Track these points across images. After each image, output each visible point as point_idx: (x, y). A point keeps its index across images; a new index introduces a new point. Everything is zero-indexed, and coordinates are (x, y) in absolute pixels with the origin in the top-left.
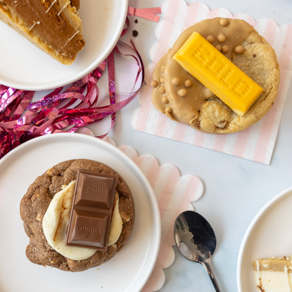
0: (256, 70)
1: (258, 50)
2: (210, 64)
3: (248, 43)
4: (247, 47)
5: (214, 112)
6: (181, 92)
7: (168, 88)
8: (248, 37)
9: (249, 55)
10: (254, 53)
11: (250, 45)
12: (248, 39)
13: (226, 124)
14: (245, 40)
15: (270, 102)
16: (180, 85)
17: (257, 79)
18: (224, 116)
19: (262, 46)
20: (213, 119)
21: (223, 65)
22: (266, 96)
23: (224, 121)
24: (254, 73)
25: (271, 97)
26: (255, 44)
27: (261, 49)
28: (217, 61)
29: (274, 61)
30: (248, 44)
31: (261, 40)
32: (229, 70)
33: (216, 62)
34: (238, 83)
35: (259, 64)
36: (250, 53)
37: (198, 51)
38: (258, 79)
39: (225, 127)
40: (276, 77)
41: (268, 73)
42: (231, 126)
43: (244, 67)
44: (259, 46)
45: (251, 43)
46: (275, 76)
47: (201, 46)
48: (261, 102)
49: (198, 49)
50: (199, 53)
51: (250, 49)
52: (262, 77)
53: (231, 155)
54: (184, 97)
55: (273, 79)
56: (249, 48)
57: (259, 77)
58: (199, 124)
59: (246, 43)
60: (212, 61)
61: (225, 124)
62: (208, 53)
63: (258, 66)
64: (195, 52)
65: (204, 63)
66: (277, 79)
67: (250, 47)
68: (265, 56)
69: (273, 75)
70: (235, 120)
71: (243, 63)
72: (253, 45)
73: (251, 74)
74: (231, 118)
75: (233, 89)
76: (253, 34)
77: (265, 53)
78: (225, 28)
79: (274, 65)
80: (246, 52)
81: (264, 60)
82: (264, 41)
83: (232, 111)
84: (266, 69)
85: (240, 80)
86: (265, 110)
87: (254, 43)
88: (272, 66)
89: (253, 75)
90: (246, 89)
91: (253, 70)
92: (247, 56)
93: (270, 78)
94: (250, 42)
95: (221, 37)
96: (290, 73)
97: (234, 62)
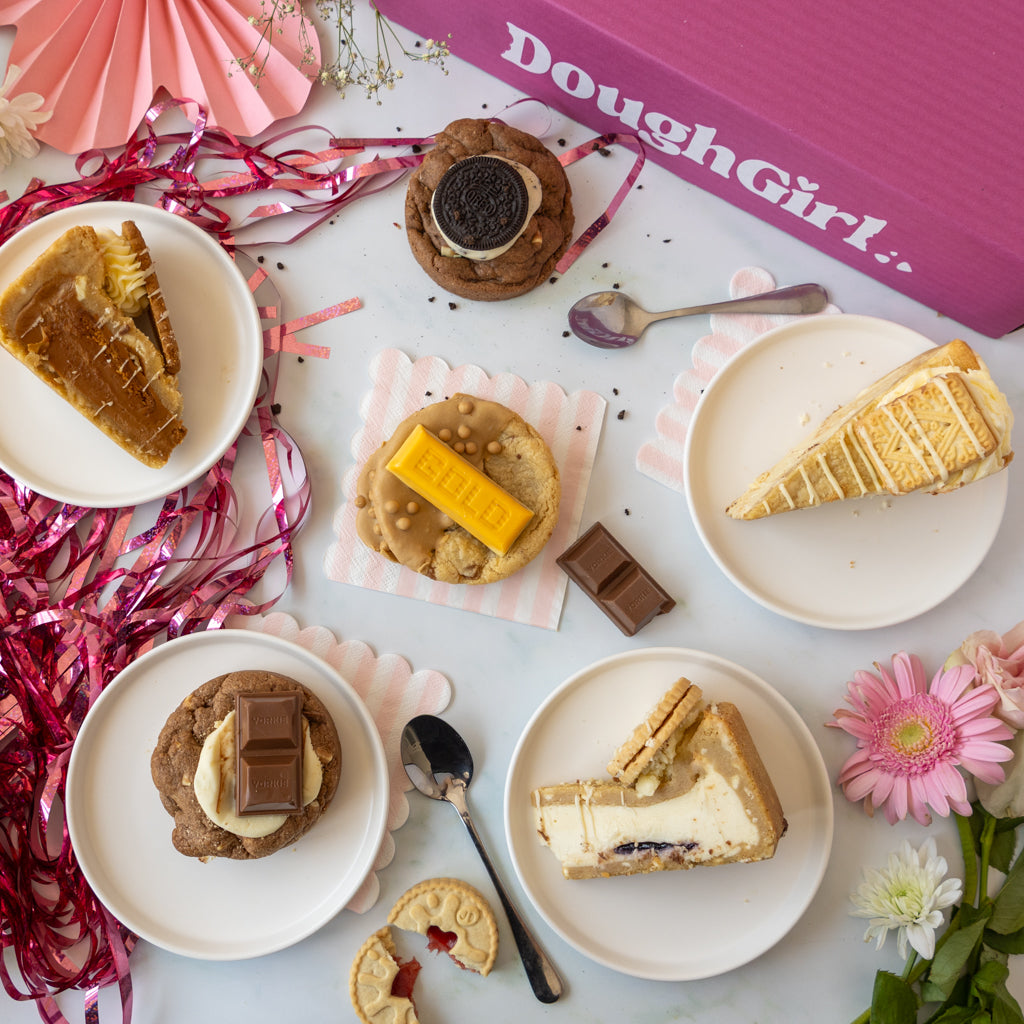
0: (523, 479)
1: (524, 448)
2: (443, 479)
3: (507, 437)
4: (506, 443)
5: (456, 552)
6: (402, 523)
7: (381, 518)
8: (507, 427)
9: (511, 455)
10: (518, 452)
11: (511, 439)
12: (507, 430)
13: (478, 571)
14: (502, 432)
15: (546, 532)
16: (400, 511)
17: (526, 494)
18: (474, 557)
19: (529, 441)
20: (455, 563)
21: (464, 480)
22: (540, 523)
23: (474, 566)
24: (520, 484)
25: (547, 524)
26: (519, 439)
27: (529, 446)
28: (455, 474)
29: (549, 467)
30: (508, 439)
31: (528, 430)
32: (475, 488)
33: (453, 476)
34: (489, 507)
35: (527, 469)
36: (512, 453)
37: (423, 460)
39: (477, 576)
40: (554, 491)
41: (541, 485)
42: (486, 574)
43: (504, 475)
44: (524, 441)
45: (513, 437)
46: (552, 489)
47: (427, 452)
48: (531, 531)
49: (423, 457)
50: (425, 464)
51: (511, 446)
52: (533, 490)
53: (495, 615)
54: (408, 530)
55: (549, 496)
56: (509, 444)
57: (529, 490)
58: (433, 572)
59: (504, 436)
61: (474, 570)
62: (440, 463)
63: (525, 473)
64: (420, 461)
66: (556, 495)
67: (512, 442)
68: (534, 457)
69: (548, 489)
70: (492, 563)
71: (503, 468)
72: (515, 440)
73: (515, 484)
74: (486, 560)
75: (482, 517)
76: (514, 423)
77: (534, 454)
78: (468, 417)
79: (549, 473)
80: (505, 452)
81: (534, 464)
82: (532, 432)
83: (487, 548)
84: (537, 478)
85: (493, 502)
86: (537, 545)
87: (517, 436)
88: (546, 475)
89: (519, 487)
90: (502, 517)
91: (518, 479)
92: (507, 456)
93: (544, 493)
94: (510, 434)
95: (462, 431)
96: (587, 473)
97: (488, 466)
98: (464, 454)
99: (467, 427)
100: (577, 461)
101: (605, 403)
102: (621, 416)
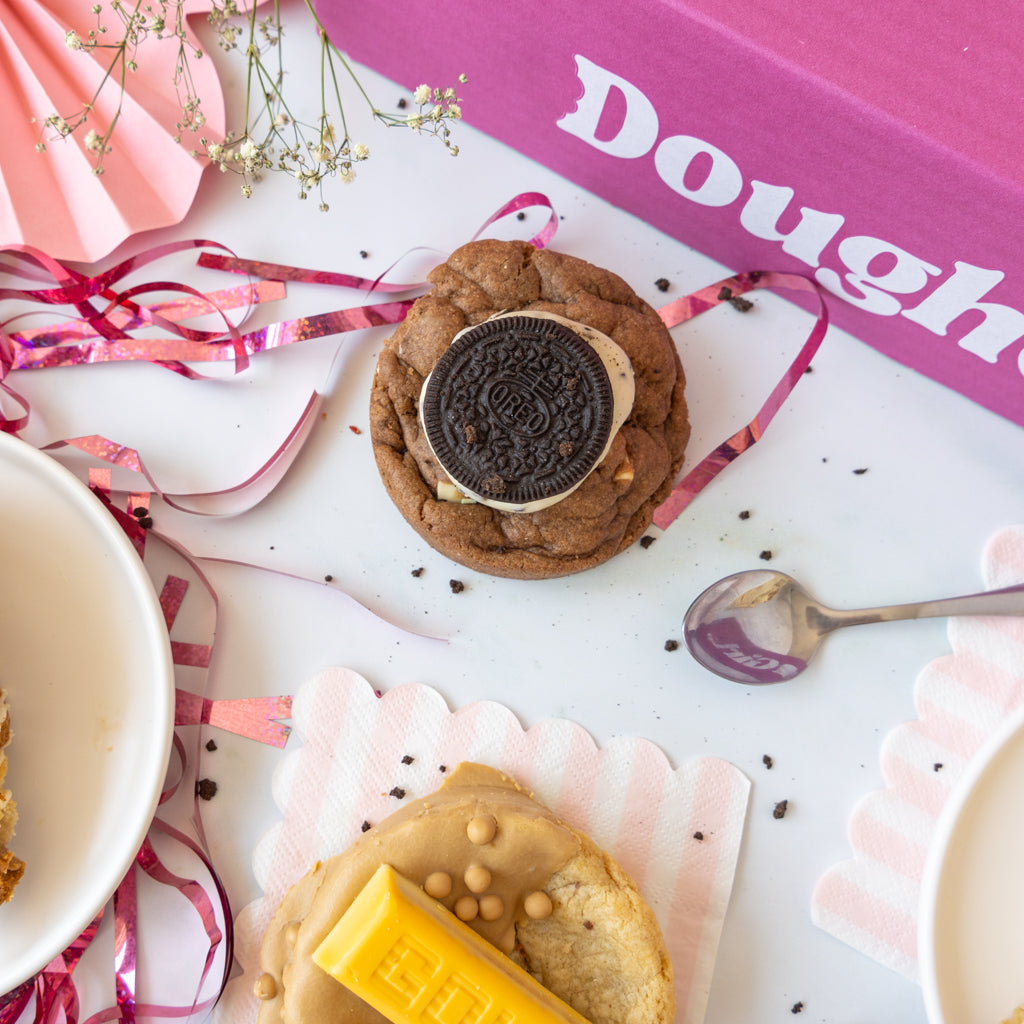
0: (597, 971)
1: (599, 911)
2: (432, 1002)
3: (564, 882)
4: (563, 894)
8: (564, 866)
9: (571, 921)
10: (588, 917)
11: (572, 888)
12: (566, 872)
14: (555, 875)
17: (601, 1002)
19: (611, 898)
21: (477, 1002)
24: (591, 979)
26: (590, 890)
27: (609, 909)
28: (457, 989)
29: (652, 954)
30: (566, 886)
31: (608, 872)
33: (452, 994)
35: (605, 952)
36: (574, 918)
37: (389, 961)
38: (605, 1002)
40: (661, 1006)
41: (634, 988)
43: (556, 957)
44: (601, 895)
45: (578, 884)
46: (659, 1002)
47: (400, 941)
49: (391, 952)
50: (394, 968)
51: (572, 902)
52: (617, 996)
55: (652, 1015)
56: (570, 899)
57: (607, 994)
59: (558, 881)
60: (441, 991)
62: (427, 965)
63: (602, 957)
64: (383, 962)
65: (413, 1002)
66: (665, 1014)
67: (575, 894)
68: (621, 933)
69: (649, 1001)
71: (554, 943)
72: (582, 891)
73: (579, 978)
76: (580, 859)
77: (622, 926)
78: (486, 850)
79: (653, 966)
80: (560, 912)
81: (620, 946)
82: (616, 875)
87: (586, 884)
88: (646, 969)
89: (587, 985)
91: (586, 968)
92: (563, 921)
93: (642, 1008)
94: (571, 879)
95: (474, 878)
96: (714, 927)
97: (525, 937)
98: (477, 923)
99: (485, 867)
100: (693, 901)
101: (748, 784)
102: (781, 811)
